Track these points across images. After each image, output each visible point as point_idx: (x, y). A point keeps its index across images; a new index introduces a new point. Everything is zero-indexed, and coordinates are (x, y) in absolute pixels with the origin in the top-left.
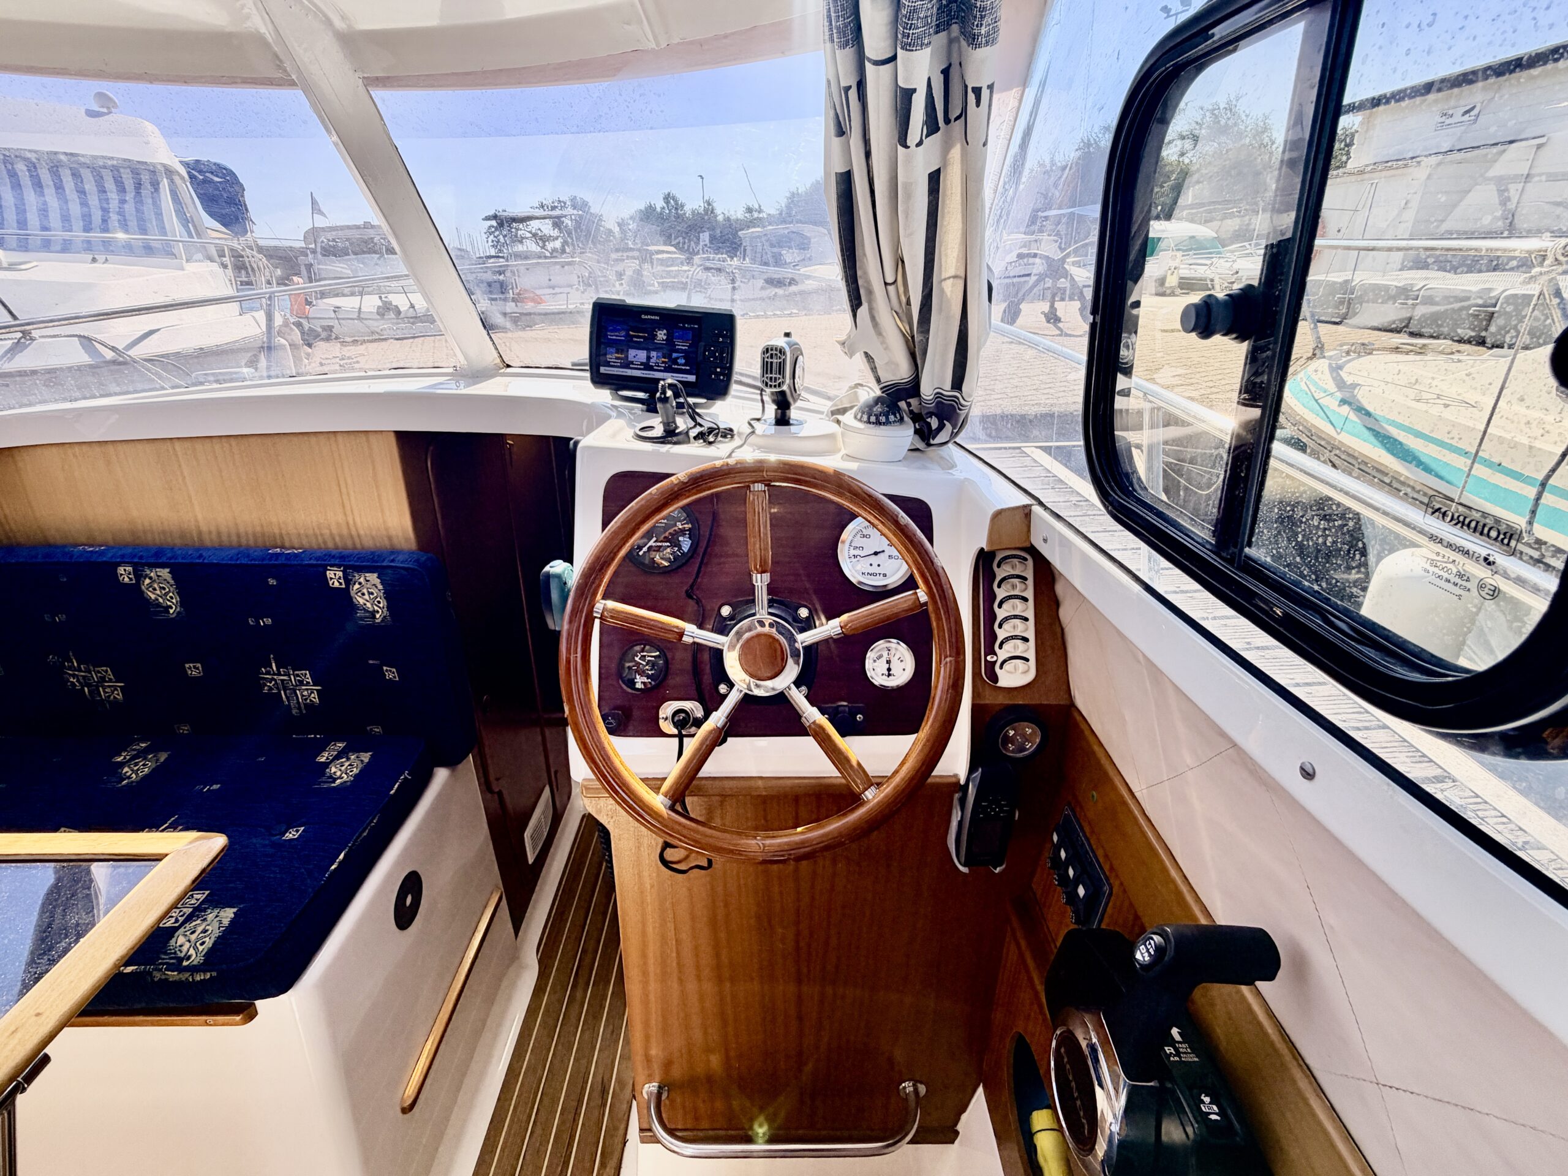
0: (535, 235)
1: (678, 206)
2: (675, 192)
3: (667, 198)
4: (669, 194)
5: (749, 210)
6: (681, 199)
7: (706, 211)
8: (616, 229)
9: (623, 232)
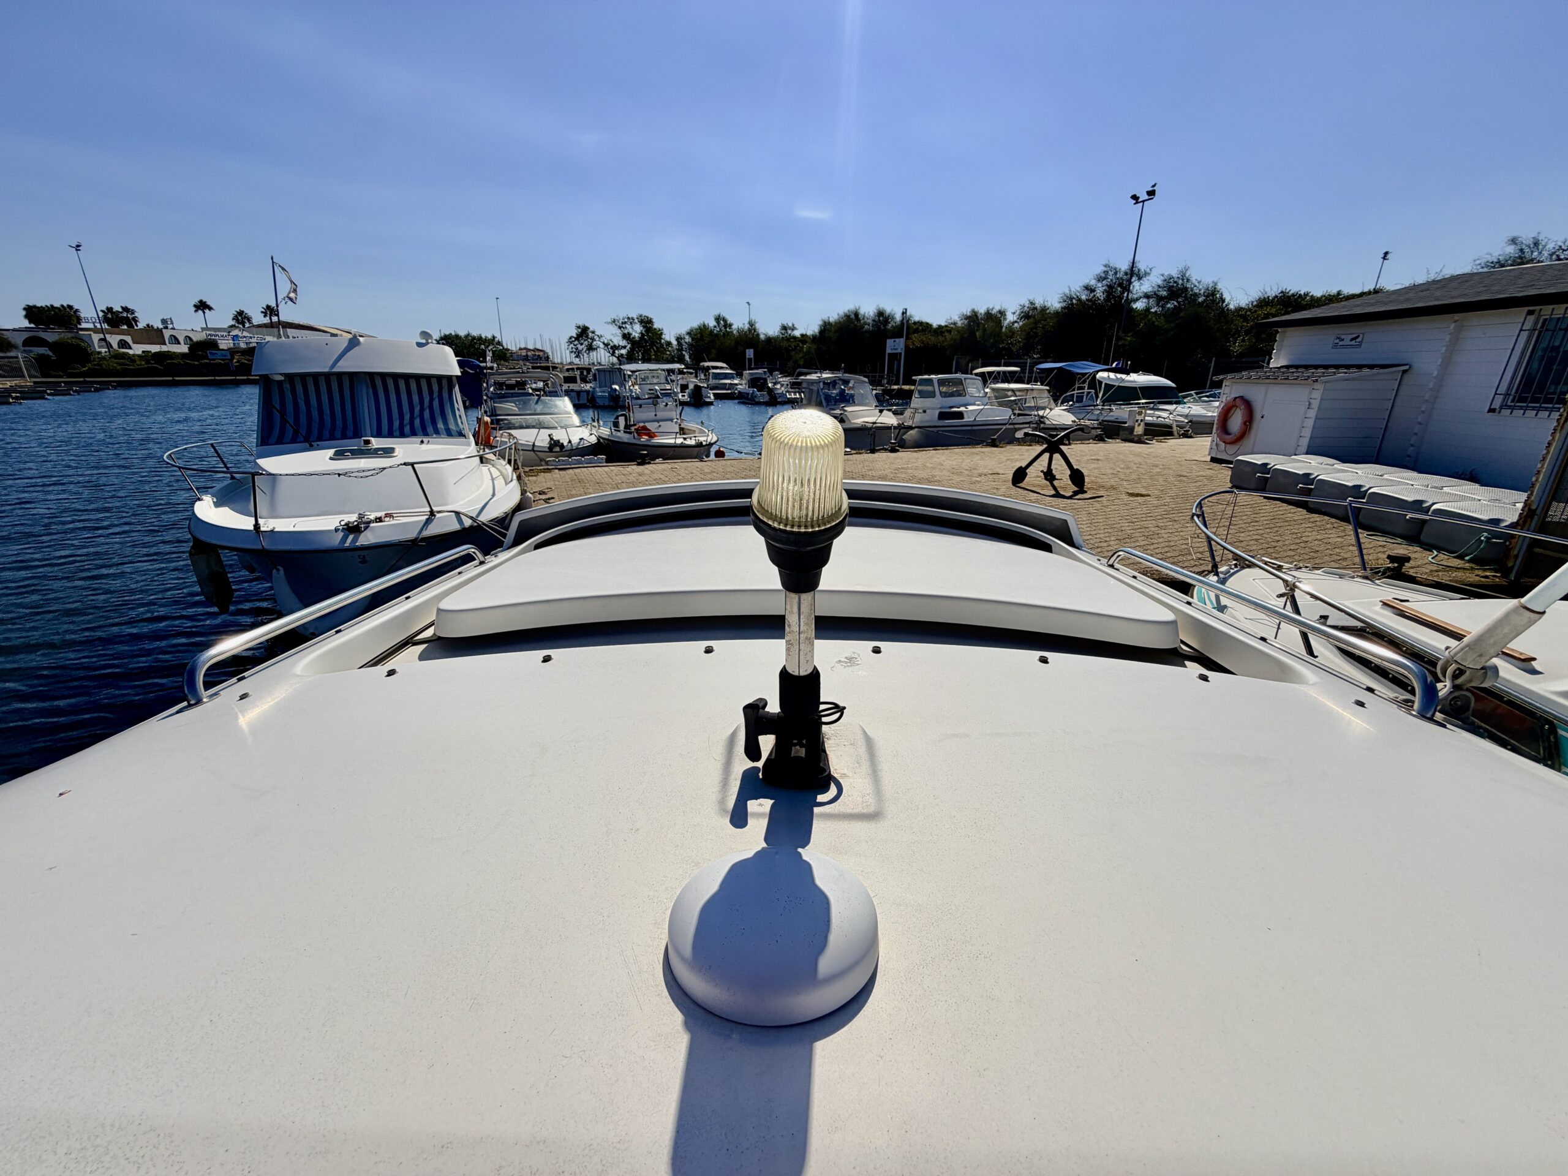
0: (606, 345)
1: (727, 325)
2: (724, 314)
3: (718, 319)
4: (719, 316)
5: (784, 328)
6: (730, 320)
7: (750, 330)
8: (674, 343)
9: (679, 343)
